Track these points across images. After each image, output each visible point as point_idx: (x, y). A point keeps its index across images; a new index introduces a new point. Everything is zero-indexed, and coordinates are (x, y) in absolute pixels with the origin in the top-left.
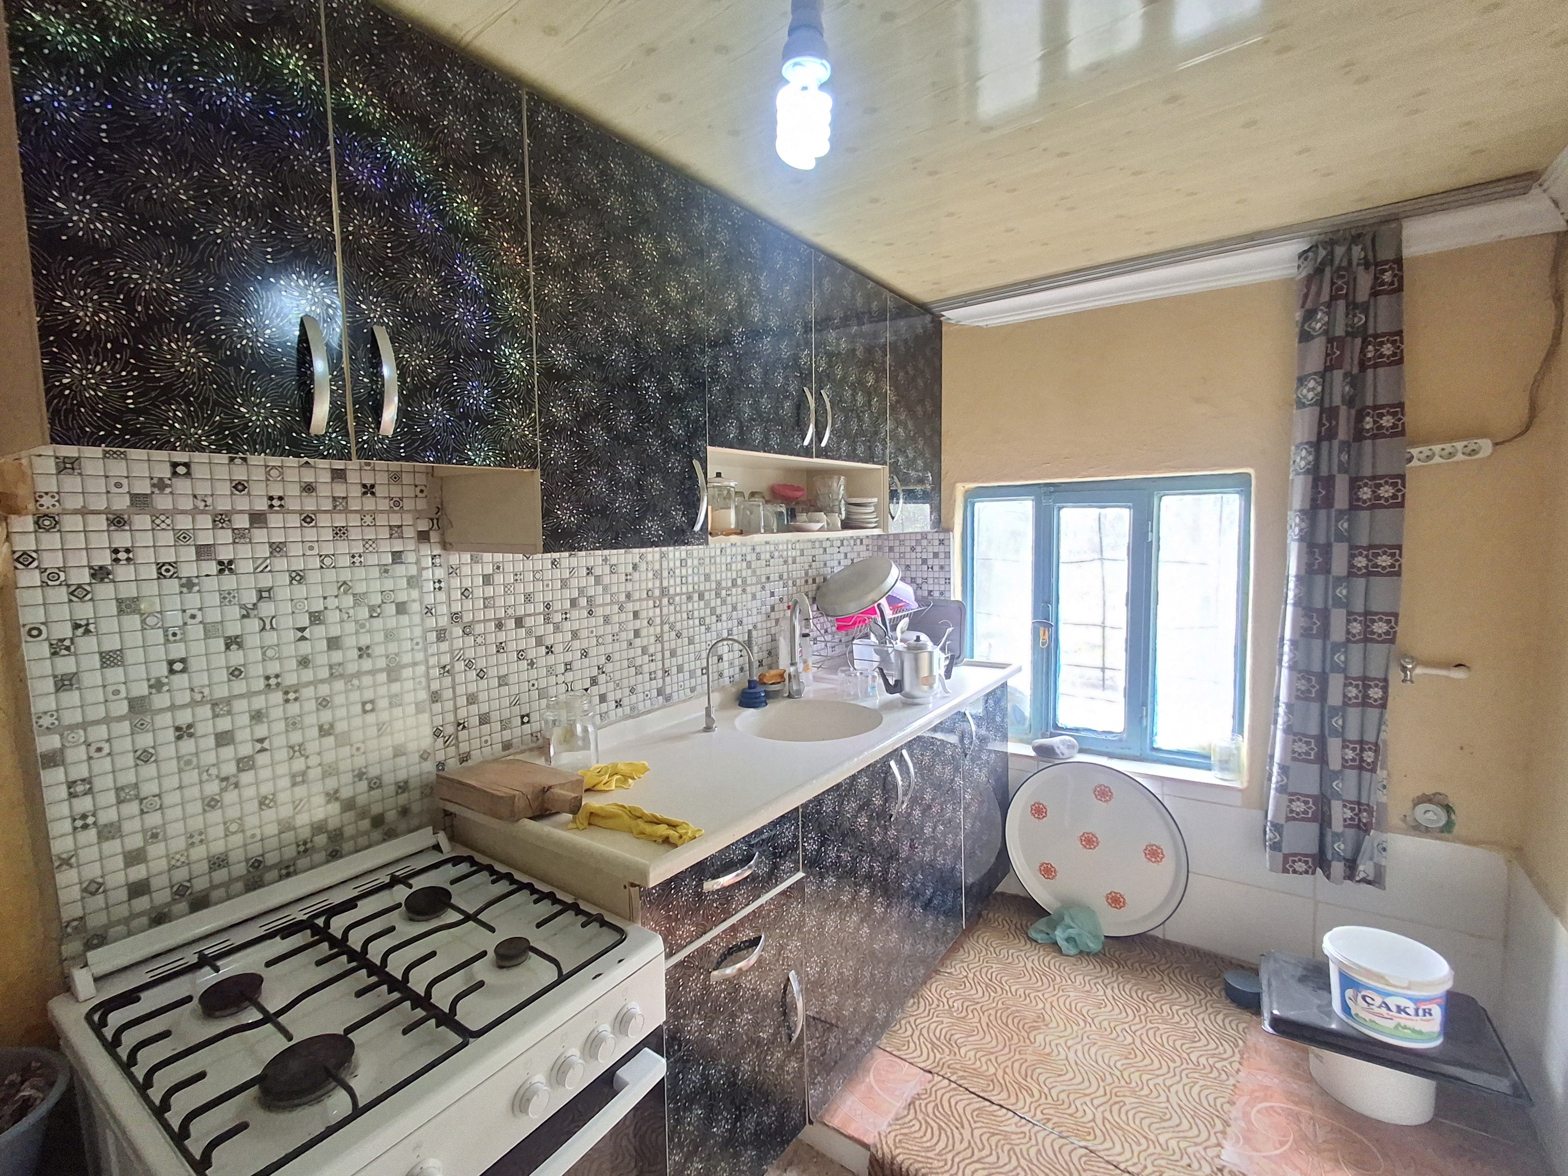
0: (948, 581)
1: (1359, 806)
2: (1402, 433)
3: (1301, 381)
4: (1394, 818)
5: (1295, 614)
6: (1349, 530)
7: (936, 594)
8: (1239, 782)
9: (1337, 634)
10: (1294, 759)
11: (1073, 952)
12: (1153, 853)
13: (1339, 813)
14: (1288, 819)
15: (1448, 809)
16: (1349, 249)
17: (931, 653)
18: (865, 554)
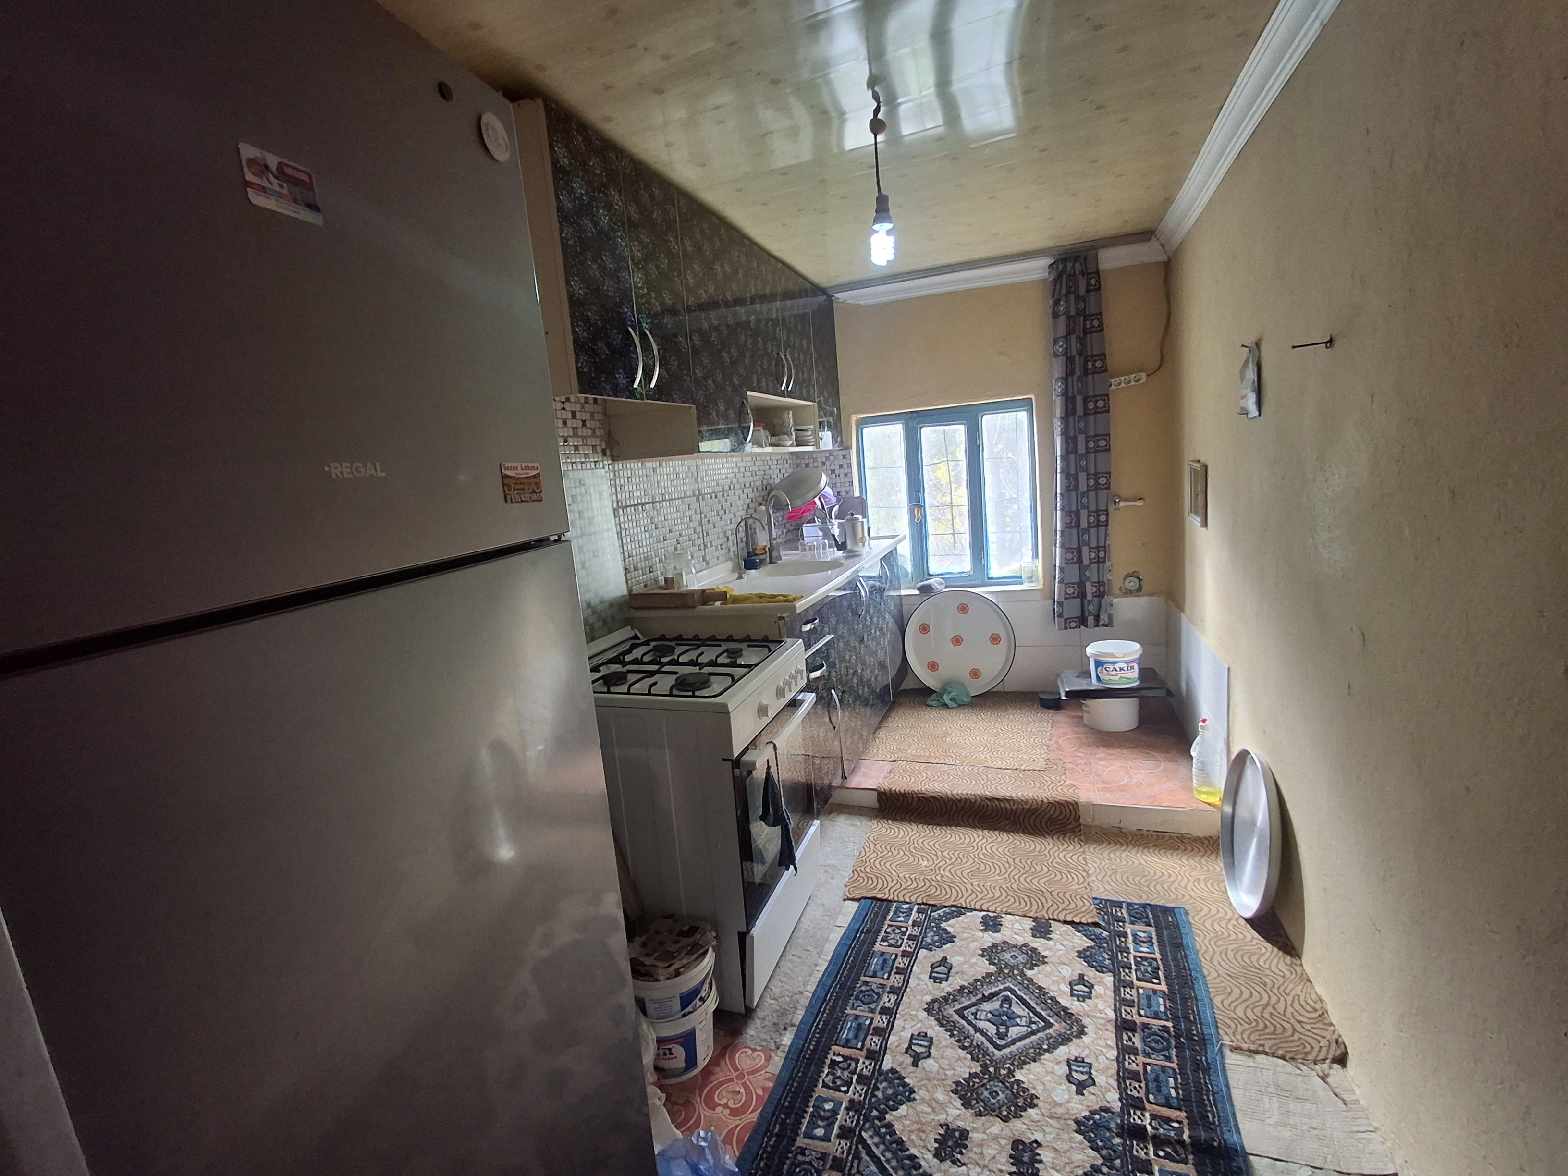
0: (851, 483)
1: (1099, 583)
2: (1106, 371)
3: (1055, 341)
4: (1116, 590)
5: (1061, 477)
6: (1085, 427)
7: (843, 494)
8: (1040, 586)
9: (1083, 488)
10: (1066, 563)
11: (955, 705)
12: (995, 639)
13: (1090, 590)
14: (1066, 599)
15: (1140, 580)
16: (1074, 265)
17: (862, 522)
18: (790, 470)
